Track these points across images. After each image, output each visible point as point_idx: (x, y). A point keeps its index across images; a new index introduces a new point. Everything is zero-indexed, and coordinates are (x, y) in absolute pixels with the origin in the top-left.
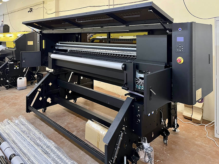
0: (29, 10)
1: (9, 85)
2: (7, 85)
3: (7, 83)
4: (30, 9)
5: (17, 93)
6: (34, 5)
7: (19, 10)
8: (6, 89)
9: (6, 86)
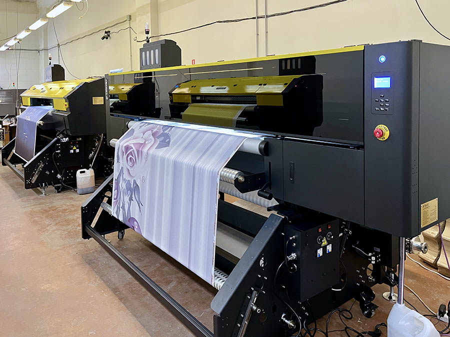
0: (103, 34)
1: (62, 185)
2: (58, 185)
3: (58, 181)
4: (106, 32)
5: (75, 201)
6: (113, 25)
7: (86, 36)
8: (56, 192)
9: (56, 185)
